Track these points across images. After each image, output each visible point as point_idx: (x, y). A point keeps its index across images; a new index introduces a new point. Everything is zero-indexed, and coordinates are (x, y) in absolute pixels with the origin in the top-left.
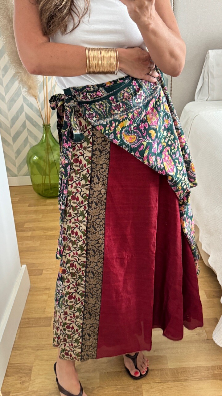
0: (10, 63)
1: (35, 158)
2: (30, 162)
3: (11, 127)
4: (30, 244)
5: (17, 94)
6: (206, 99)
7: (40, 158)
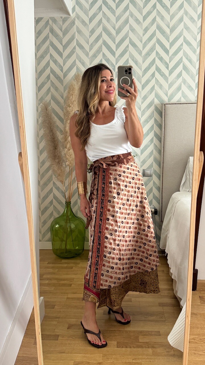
0: (47, 157)
1: (57, 226)
2: (53, 230)
3: (42, 203)
4: (47, 288)
5: (50, 180)
6: (188, 191)
7: (60, 226)
